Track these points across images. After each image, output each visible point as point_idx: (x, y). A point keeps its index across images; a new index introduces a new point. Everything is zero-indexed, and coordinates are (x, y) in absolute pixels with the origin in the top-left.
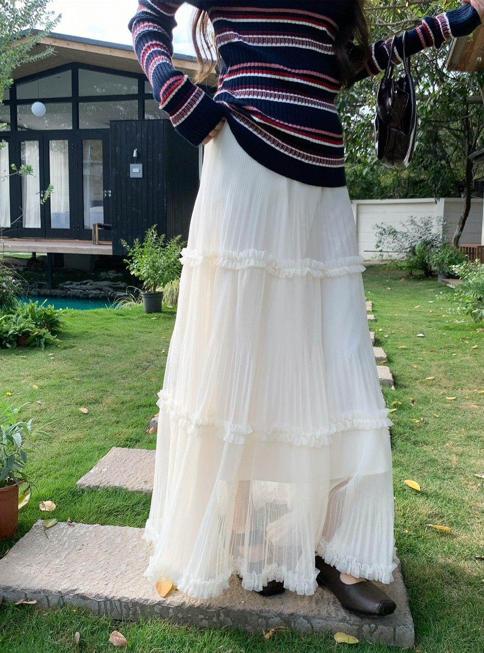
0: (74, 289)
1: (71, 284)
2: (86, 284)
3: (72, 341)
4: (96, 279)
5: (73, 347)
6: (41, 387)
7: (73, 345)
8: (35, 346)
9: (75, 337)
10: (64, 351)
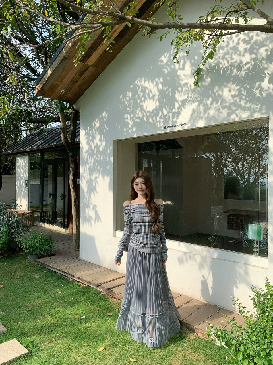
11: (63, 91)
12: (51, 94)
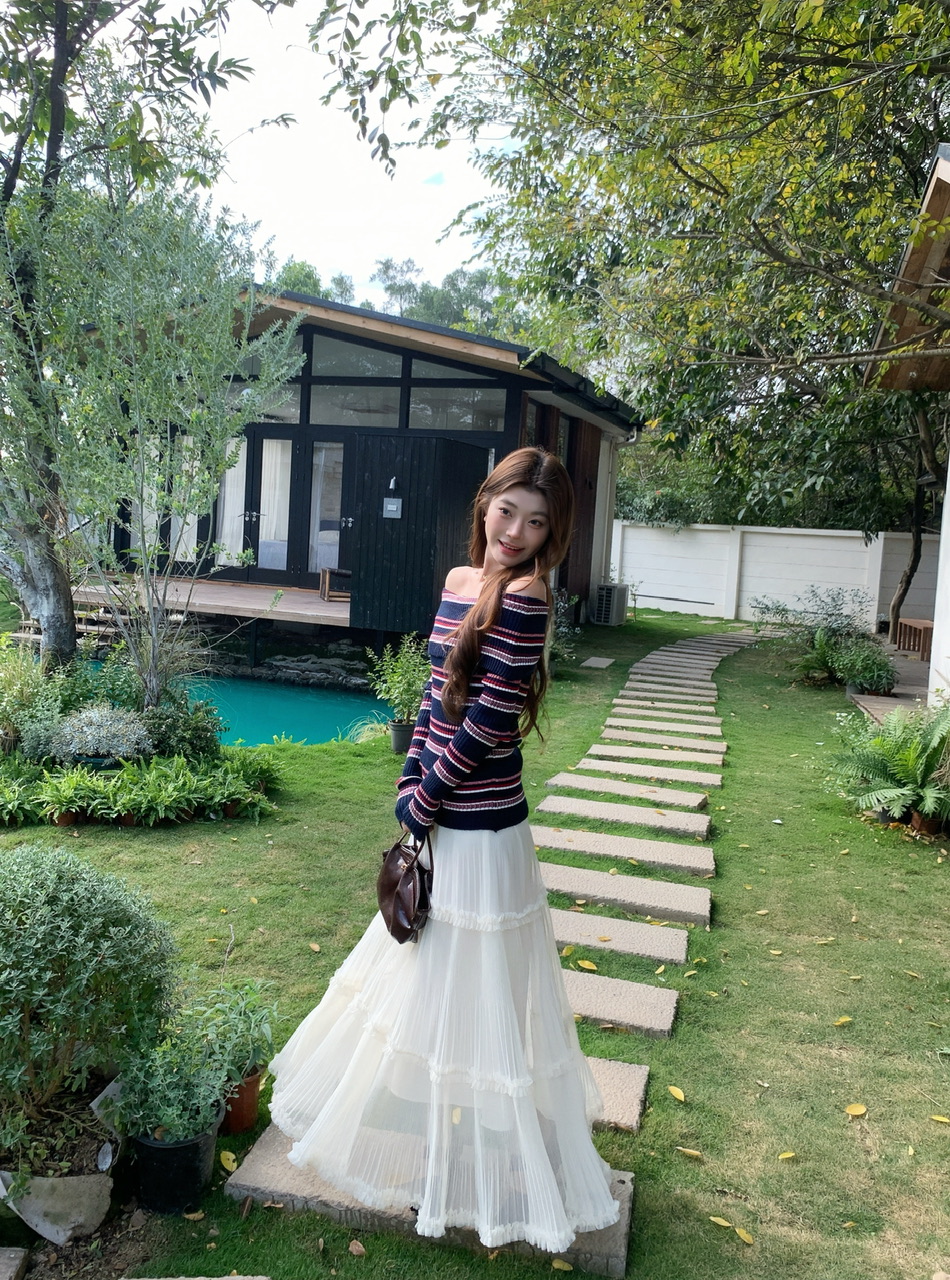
0: (287, 668)
1: (284, 660)
2: (304, 661)
3: (293, 809)
4: (322, 654)
5: (296, 820)
6: (261, 901)
7: (295, 817)
8: (247, 817)
9: (298, 801)
10: (285, 827)
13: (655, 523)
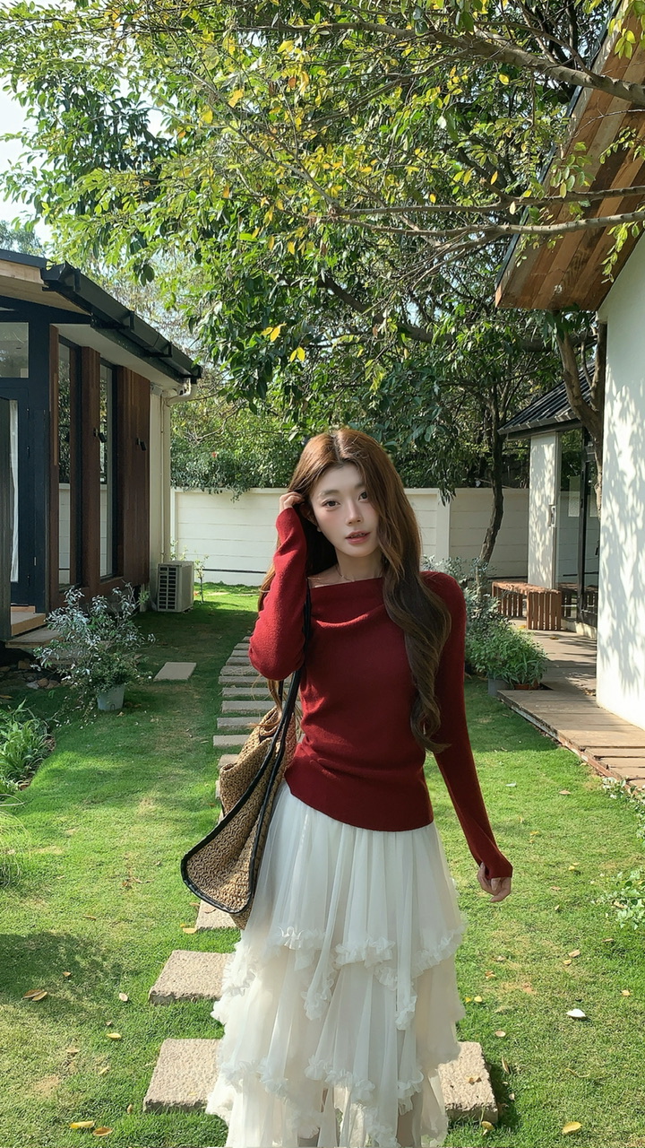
11: (559, 288)
12: (530, 300)
13: (213, 489)
